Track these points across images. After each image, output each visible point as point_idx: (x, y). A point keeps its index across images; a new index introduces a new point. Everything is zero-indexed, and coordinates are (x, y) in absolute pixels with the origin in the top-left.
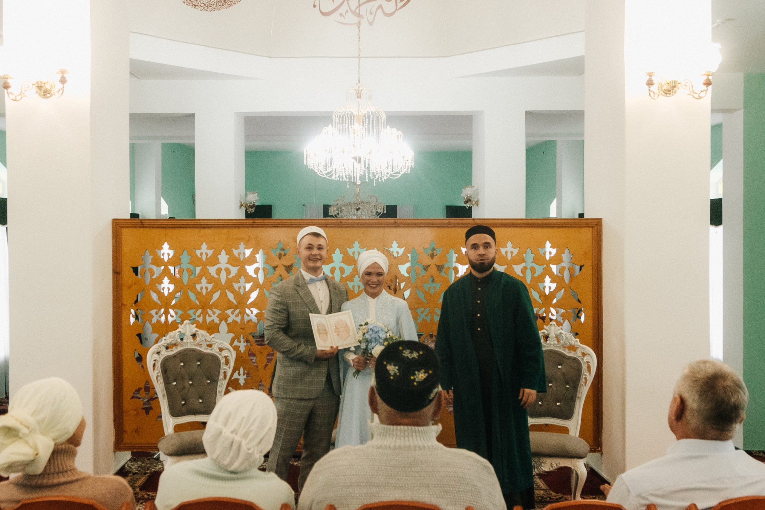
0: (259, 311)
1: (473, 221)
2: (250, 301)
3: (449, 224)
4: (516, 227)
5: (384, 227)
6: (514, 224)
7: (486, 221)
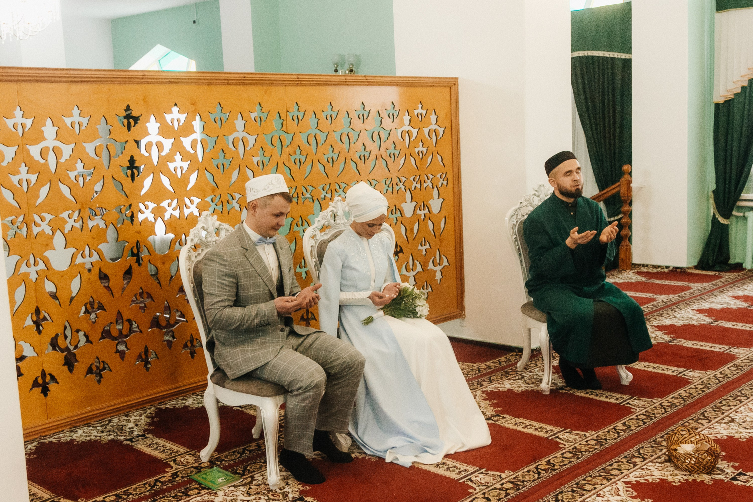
0: (156, 205)
1: (364, 78)
2: (143, 192)
3: (346, 82)
4: (397, 85)
5: (286, 85)
6: (397, 83)
7: (376, 78)
